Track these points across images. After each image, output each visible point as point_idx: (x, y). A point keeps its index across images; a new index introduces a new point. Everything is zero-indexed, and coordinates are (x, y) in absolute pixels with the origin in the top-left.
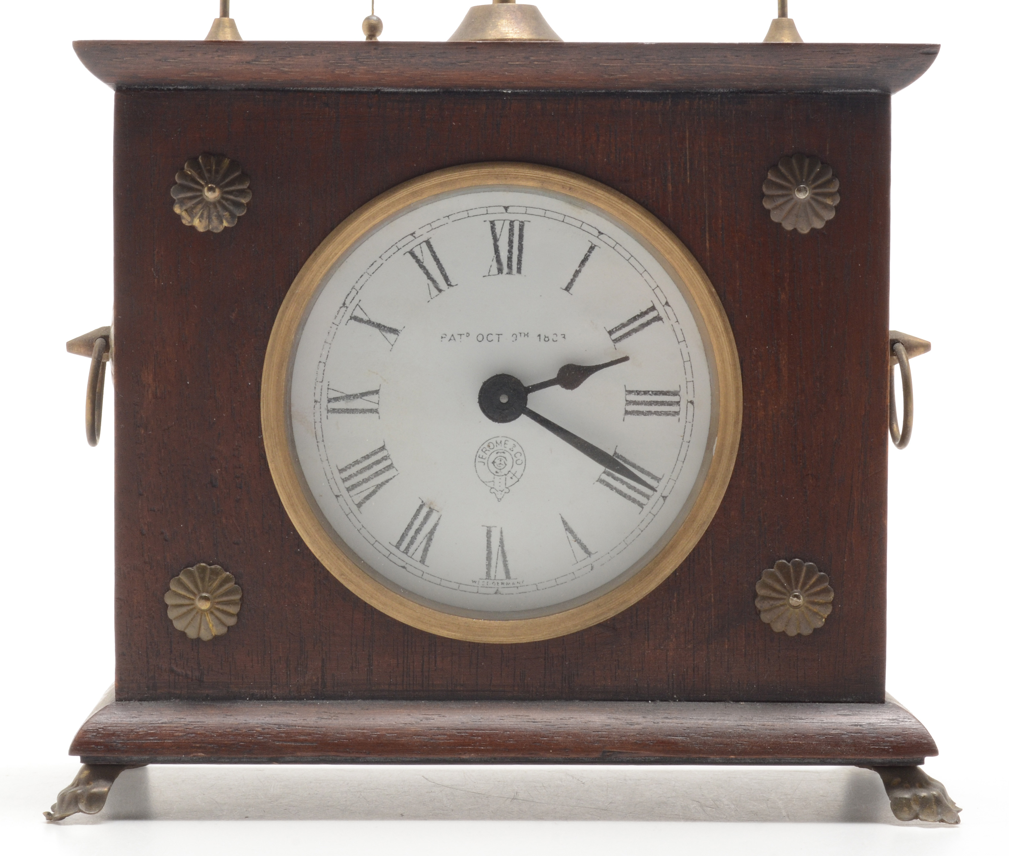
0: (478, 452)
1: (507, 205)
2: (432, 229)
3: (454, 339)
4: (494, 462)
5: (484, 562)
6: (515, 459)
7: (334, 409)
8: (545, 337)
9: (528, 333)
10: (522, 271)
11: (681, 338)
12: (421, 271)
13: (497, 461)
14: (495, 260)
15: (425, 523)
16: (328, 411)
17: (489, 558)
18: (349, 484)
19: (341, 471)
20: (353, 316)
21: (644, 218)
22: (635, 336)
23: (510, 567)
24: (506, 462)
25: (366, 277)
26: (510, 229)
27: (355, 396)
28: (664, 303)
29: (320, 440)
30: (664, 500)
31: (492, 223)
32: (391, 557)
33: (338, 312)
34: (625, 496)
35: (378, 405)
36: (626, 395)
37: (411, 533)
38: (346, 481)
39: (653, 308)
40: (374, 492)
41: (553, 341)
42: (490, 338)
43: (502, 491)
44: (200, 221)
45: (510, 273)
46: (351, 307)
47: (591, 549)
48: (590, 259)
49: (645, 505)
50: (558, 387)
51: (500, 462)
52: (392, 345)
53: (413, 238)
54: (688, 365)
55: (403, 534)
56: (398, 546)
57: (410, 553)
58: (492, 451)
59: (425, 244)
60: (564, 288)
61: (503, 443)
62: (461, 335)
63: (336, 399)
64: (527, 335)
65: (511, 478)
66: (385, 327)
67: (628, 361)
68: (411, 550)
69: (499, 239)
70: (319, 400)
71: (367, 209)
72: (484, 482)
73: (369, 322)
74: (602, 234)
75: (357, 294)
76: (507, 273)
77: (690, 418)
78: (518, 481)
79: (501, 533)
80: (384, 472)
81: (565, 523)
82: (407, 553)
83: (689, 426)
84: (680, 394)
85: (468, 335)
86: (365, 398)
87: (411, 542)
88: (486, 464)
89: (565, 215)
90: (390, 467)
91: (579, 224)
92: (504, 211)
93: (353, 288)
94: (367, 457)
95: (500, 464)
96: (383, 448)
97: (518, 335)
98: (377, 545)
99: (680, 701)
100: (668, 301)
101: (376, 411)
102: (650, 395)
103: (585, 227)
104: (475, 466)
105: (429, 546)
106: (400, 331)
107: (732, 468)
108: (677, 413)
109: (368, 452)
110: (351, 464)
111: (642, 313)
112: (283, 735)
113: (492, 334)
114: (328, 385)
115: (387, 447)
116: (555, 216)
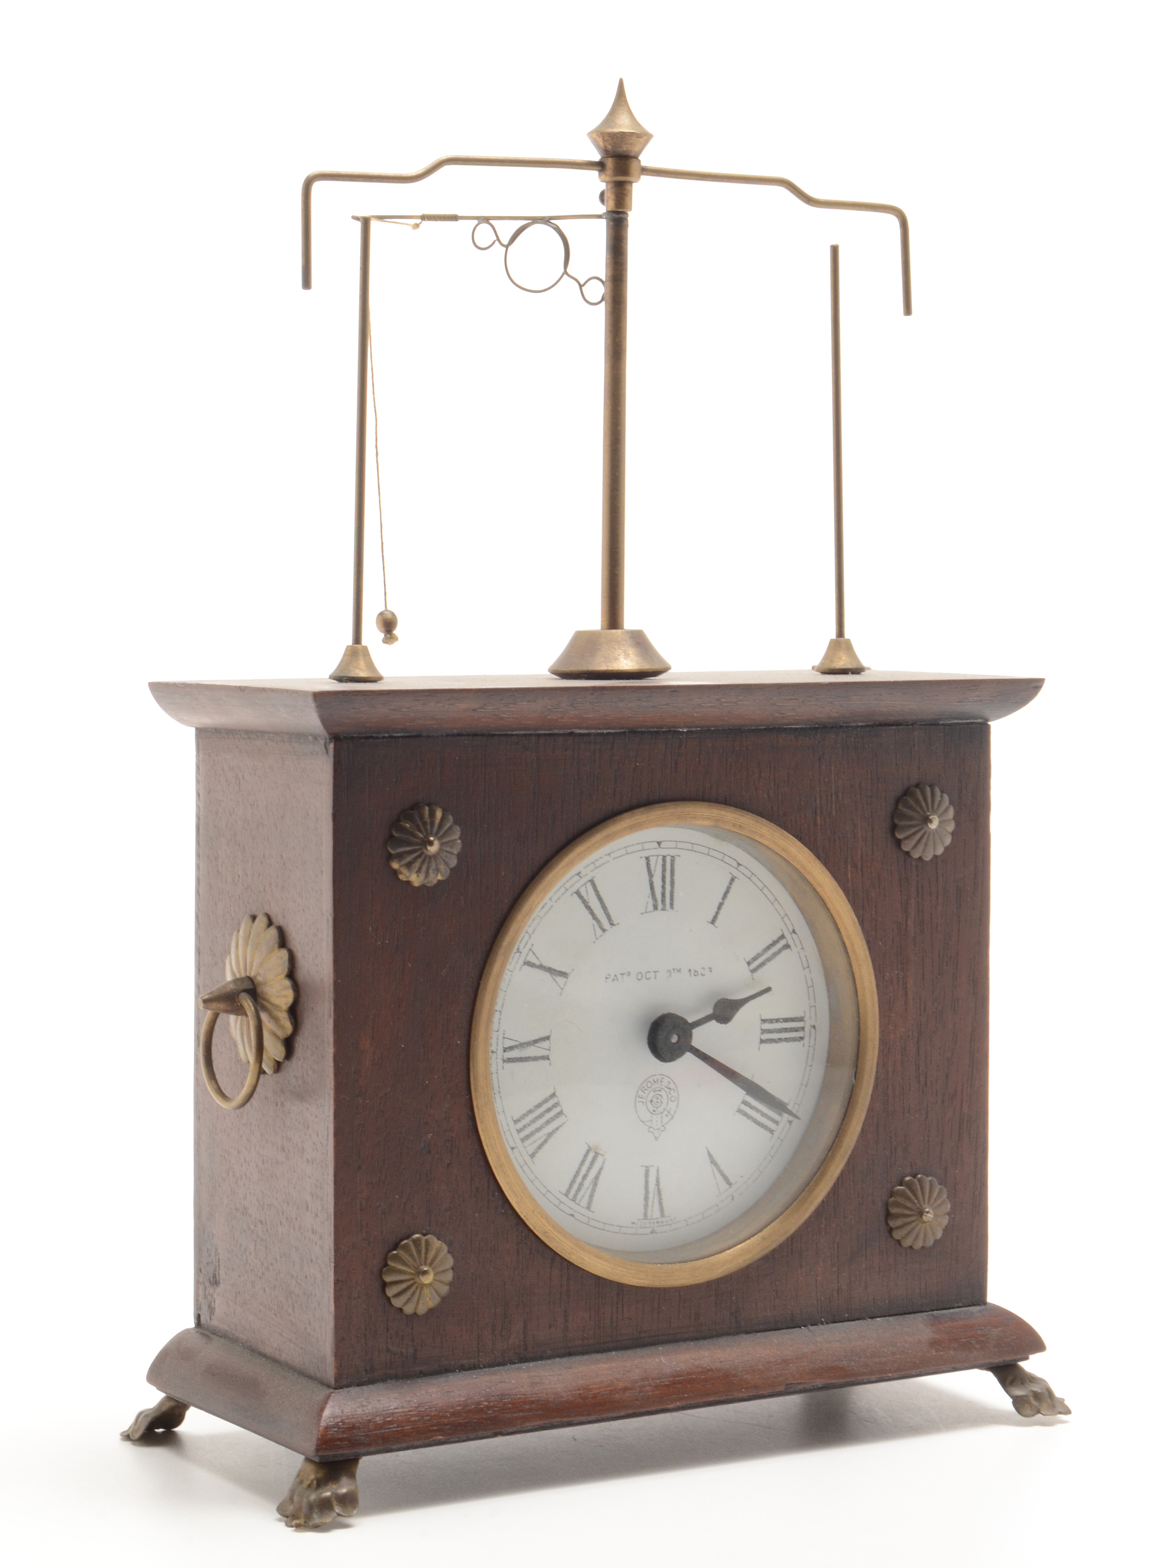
1: (660, 841)
3: (617, 979)
4: (651, 1101)
5: (642, 1202)
6: (670, 1096)
7: (509, 1059)
8: (695, 971)
9: (681, 969)
10: (675, 907)
11: (805, 964)
12: (586, 912)
13: (655, 1100)
14: (651, 896)
15: (592, 1168)
16: (504, 1061)
17: (646, 1198)
18: (523, 1134)
19: (516, 1122)
20: (526, 961)
22: (769, 965)
23: (664, 1205)
24: (662, 1100)
26: (663, 865)
27: (529, 1044)
28: (791, 930)
29: (496, 1091)
30: (790, 1125)
31: (647, 859)
32: (562, 1206)
33: (512, 958)
34: (758, 1123)
35: (548, 1051)
36: (762, 1023)
37: (579, 1179)
38: (521, 1131)
39: (782, 937)
40: (545, 1141)
41: (702, 975)
42: (648, 976)
44: (418, 876)
45: (664, 909)
46: (524, 952)
47: (732, 1180)
48: (732, 891)
50: (713, 1023)
52: (562, 989)
53: (579, 878)
54: (811, 989)
55: (572, 1182)
56: (567, 1194)
57: (577, 1201)
58: (650, 1089)
59: (589, 883)
60: (711, 922)
62: (623, 974)
63: (511, 1048)
64: (679, 971)
65: (667, 1116)
66: (555, 970)
67: (771, 992)
68: (579, 1197)
69: (654, 875)
70: (495, 1051)
72: (642, 1122)
73: (541, 967)
74: (741, 865)
75: (530, 938)
76: (662, 910)
77: (813, 1043)
79: (658, 1171)
80: (554, 1119)
81: (710, 1155)
82: (575, 1201)
83: (812, 1050)
84: (805, 1019)
85: (629, 974)
86: (537, 1045)
87: (579, 1189)
89: (709, 848)
90: (561, 1113)
91: (721, 856)
92: (657, 846)
94: (539, 1106)
95: (657, 1102)
96: (554, 1095)
97: (672, 971)
98: (548, 1195)
99: (827, 1323)
100: (795, 929)
101: (547, 1058)
102: (781, 1022)
103: (727, 859)
104: (636, 1107)
105: (595, 1191)
106: (569, 975)
108: (802, 1038)
109: (540, 1100)
110: (524, 1115)
111: (774, 942)
113: (649, 972)
114: (504, 1034)
115: (557, 1094)
116: (701, 849)
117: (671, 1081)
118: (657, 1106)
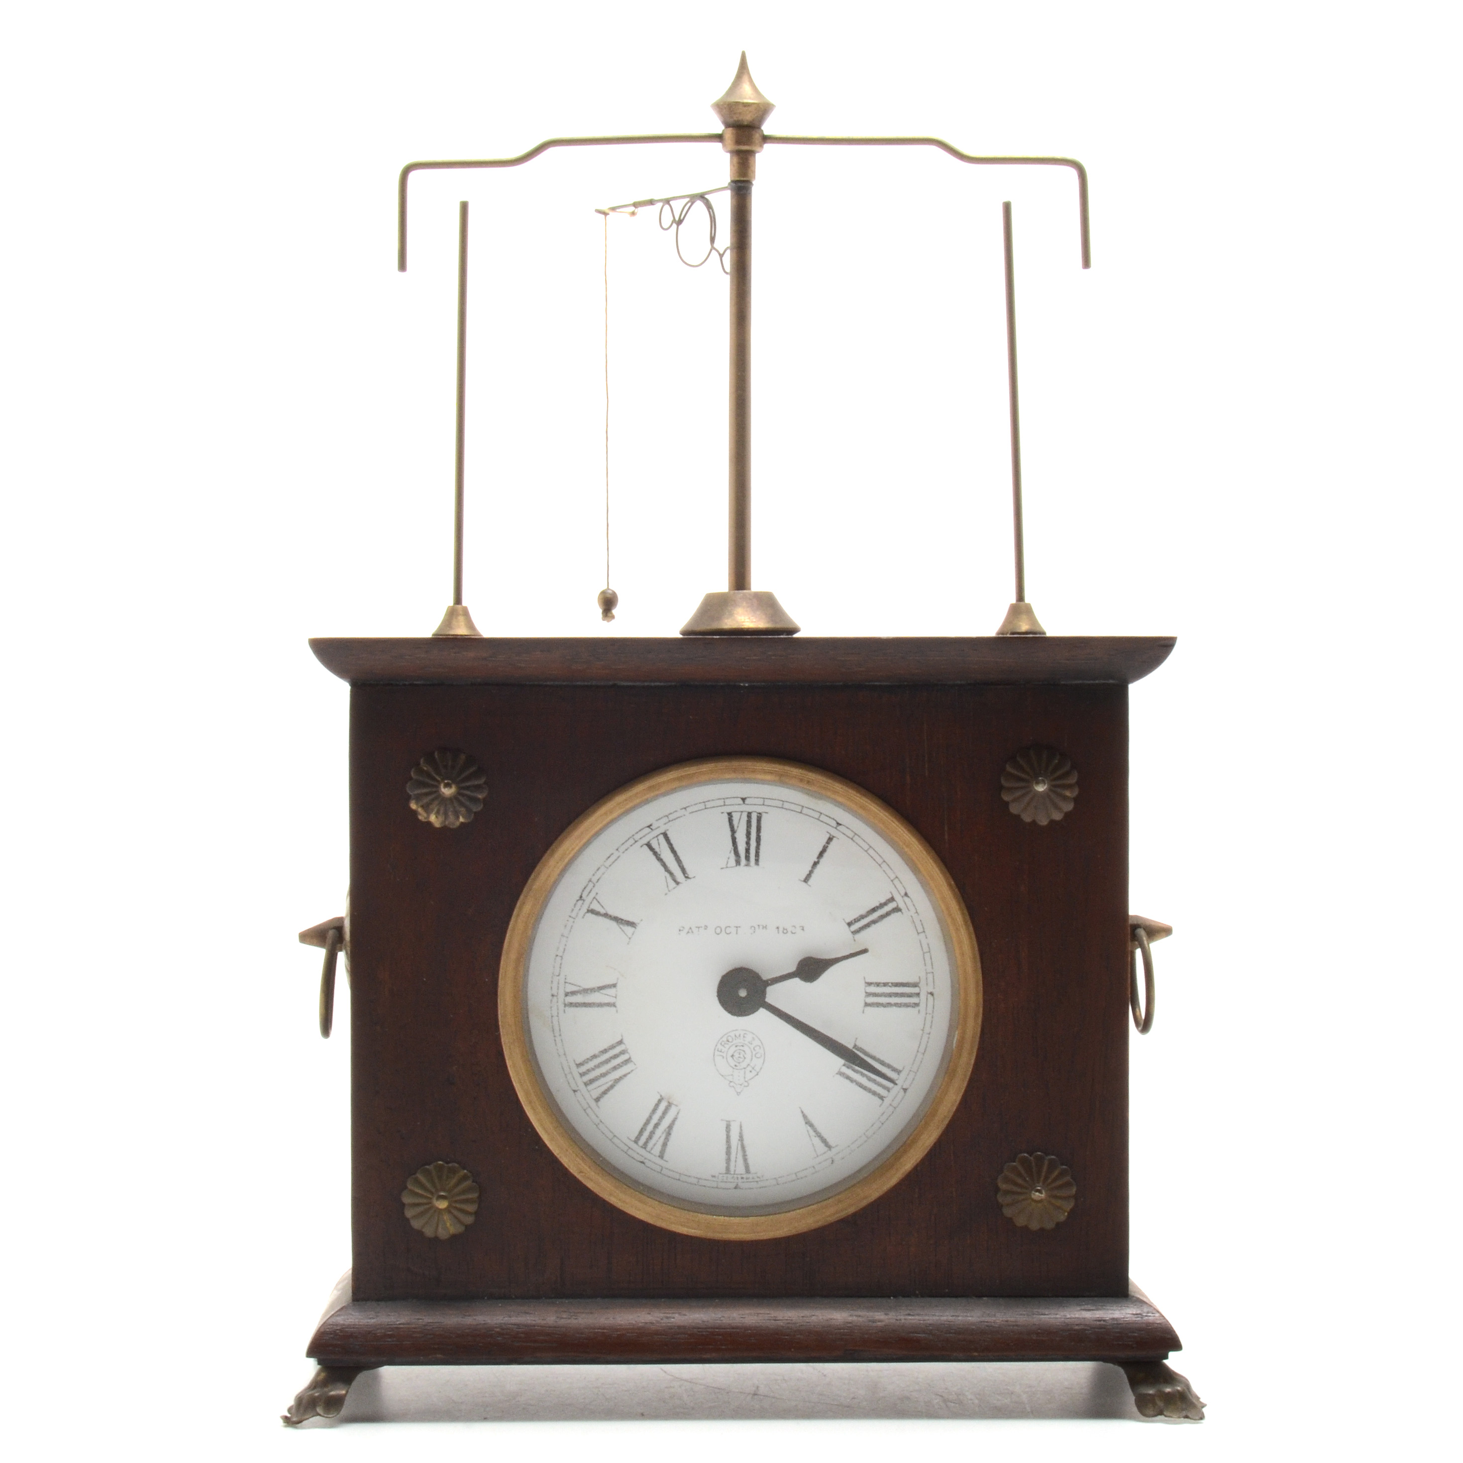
0: (716, 1046)
1: (744, 797)
2: (670, 821)
3: (692, 932)
4: (732, 1056)
5: (724, 1156)
6: (754, 1053)
7: (571, 1004)
8: (784, 929)
9: (766, 926)
10: (760, 863)
11: (920, 930)
12: (658, 864)
13: (737, 1055)
14: (733, 852)
15: (664, 1118)
16: (565, 1005)
17: (728, 1152)
18: (586, 1078)
19: (579, 1065)
20: (590, 909)
21: (882, 811)
22: (874, 927)
23: (750, 1161)
24: (745, 1056)
25: (603, 869)
26: (747, 821)
27: (592, 990)
28: (903, 894)
29: (557, 1034)
30: (905, 1092)
31: (730, 814)
32: (630, 1152)
33: (575, 905)
34: (865, 1088)
35: (615, 999)
36: (866, 987)
37: (650, 1128)
38: (584, 1075)
39: (892, 899)
40: (612, 1087)
41: (792, 933)
42: (728, 930)
43: (741, 1085)
44: (436, 817)
45: (748, 865)
46: (588, 900)
47: (831, 1142)
48: (828, 850)
49: (885, 1097)
50: (796, 981)
51: (739, 1056)
52: (630, 938)
53: (650, 830)
54: (927, 956)
55: (642, 1129)
56: (636, 1141)
57: (649, 1148)
59: (662, 836)
60: (803, 880)
61: (742, 1036)
62: (699, 928)
63: (573, 993)
64: (765, 927)
65: (751, 1072)
66: (622, 920)
67: (867, 953)
68: (650, 1145)
69: (737, 830)
70: (556, 994)
71: (604, 803)
73: (606, 915)
74: (840, 825)
75: (594, 886)
76: (745, 865)
77: (930, 1010)
78: (757, 1074)
79: (741, 1127)
80: (621, 1066)
81: (805, 1117)
82: (645, 1148)
83: (929, 1017)
84: (920, 985)
85: (706, 927)
86: (602, 991)
87: (650, 1137)
88: (725, 1058)
89: (803, 807)
90: (629, 1061)
91: (817, 815)
92: (741, 802)
93: (590, 881)
94: (605, 1051)
95: (739, 1057)
96: (620, 1042)
97: (757, 927)
98: (615, 1140)
99: (922, 1296)
100: (908, 892)
101: (614, 1005)
102: (890, 986)
103: (823, 818)
105: (668, 1141)
106: (637, 925)
107: (973, 1062)
108: (917, 1005)
109: (606, 1046)
110: (588, 1059)
111: (881, 904)
112: (522, 1335)
113: (729, 927)
114: (565, 979)
115: (625, 1041)
116: (793, 807)
117: (754, 1036)
118: (739, 1061)
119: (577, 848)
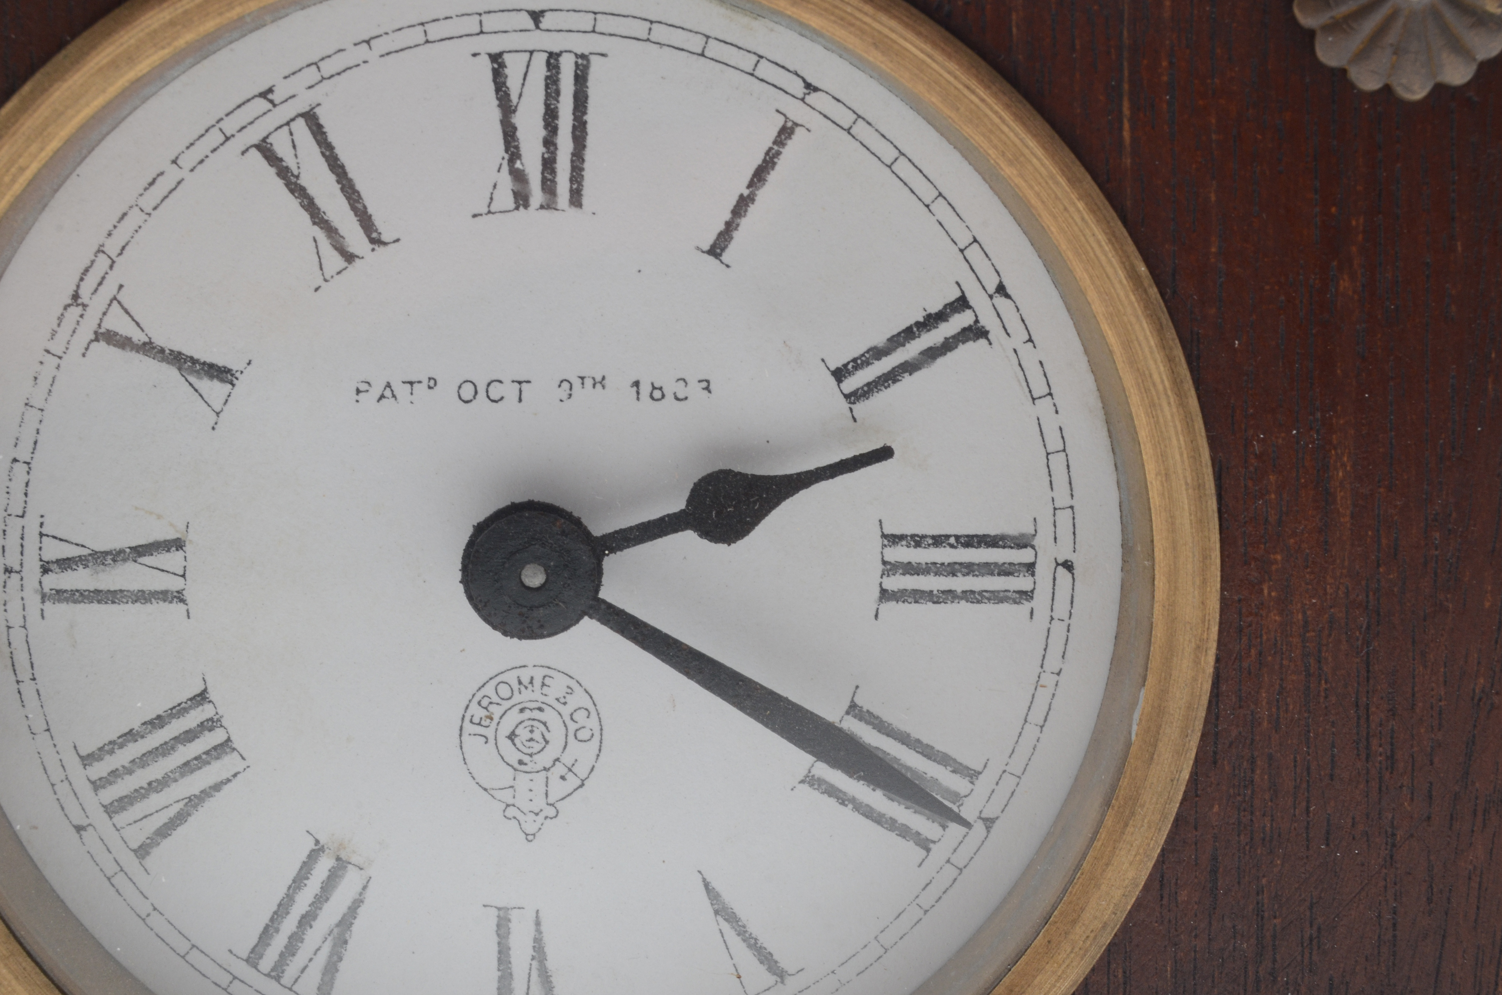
0: (467, 707)
1: (537, 8)
2: (323, 78)
3: (394, 396)
6: (572, 727)
7: (58, 592)
8: (654, 388)
9: (604, 378)
10: (585, 201)
11: (1039, 388)
12: (293, 203)
13: (523, 733)
14: (505, 168)
15: (327, 899)
16: (44, 598)
18: (109, 794)
19: (87, 760)
20: (102, 330)
21: (940, 58)
22: (908, 381)
24: (548, 736)
25: (135, 218)
26: (547, 78)
27: (117, 556)
28: (991, 288)
29: (25, 674)
30: (988, 829)
31: (496, 59)
32: (237, 988)
33: (61, 318)
34: (878, 819)
35: (182, 579)
36: (884, 546)
37: (289, 925)
38: (102, 786)
39: (962, 303)
40: (180, 819)
41: (677, 399)
42: (496, 391)
43: (537, 814)
45: (549, 205)
46: (97, 304)
47: (785, 963)
48: (782, 163)
49: (934, 842)
50: (689, 538)
51: (529, 736)
52: (218, 414)
53: (269, 106)
54: (1058, 462)
55: (267, 928)
56: (253, 959)
57: (287, 980)
58: (507, 704)
59: (301, 122)
60: (706, 248)
61: (537, 682)
62: (411, 383)
63: (66, 564)
64: (600, 382)
65: (563, 778)
66: (194, 361)
67: (890, 461)
68: (291, 970)
69: (516, 107)
70: (17, 567)
71: (108, 34)
72: (485, 790)
73: (148, 348)
74: (816, 89)
75: (111, 267)
76: (542, 207)
77: (1062, 608)
78: (582, 786)
79: (538, 924)
80: (207, 763)
81: (713, 893)
82: (278, 979)
83: (1058, 629)
84: (1036, 542)
85: (433, 383)
86: (146, 560)
87: (290, 949)
88: (492, 741)
89: (708, 37)
90: (225, 747)
91: (747, 62)
92: (530, 24)
93: (100, 251)
94: (158, 722)
95: (531, 740)
96: (202, 697)
97: (577, 383)
98: (194, 956)
100: (1006, 283)
101: (179, 597)
102: (952, 546)
103: (765, 70)
104: (461, 748)
105: (340, 959)
106: (238, 375)
107: (1186, 775)
108: (1026, 595)
109: (160, 708)
110: (113, 742)
111: (929, 317)
113: (500, 382)
114: (42, 525)
115: (212, 695)
116: (678, 38)
117: (573, 684)
118: (529, 751)
119: (34, 167)
